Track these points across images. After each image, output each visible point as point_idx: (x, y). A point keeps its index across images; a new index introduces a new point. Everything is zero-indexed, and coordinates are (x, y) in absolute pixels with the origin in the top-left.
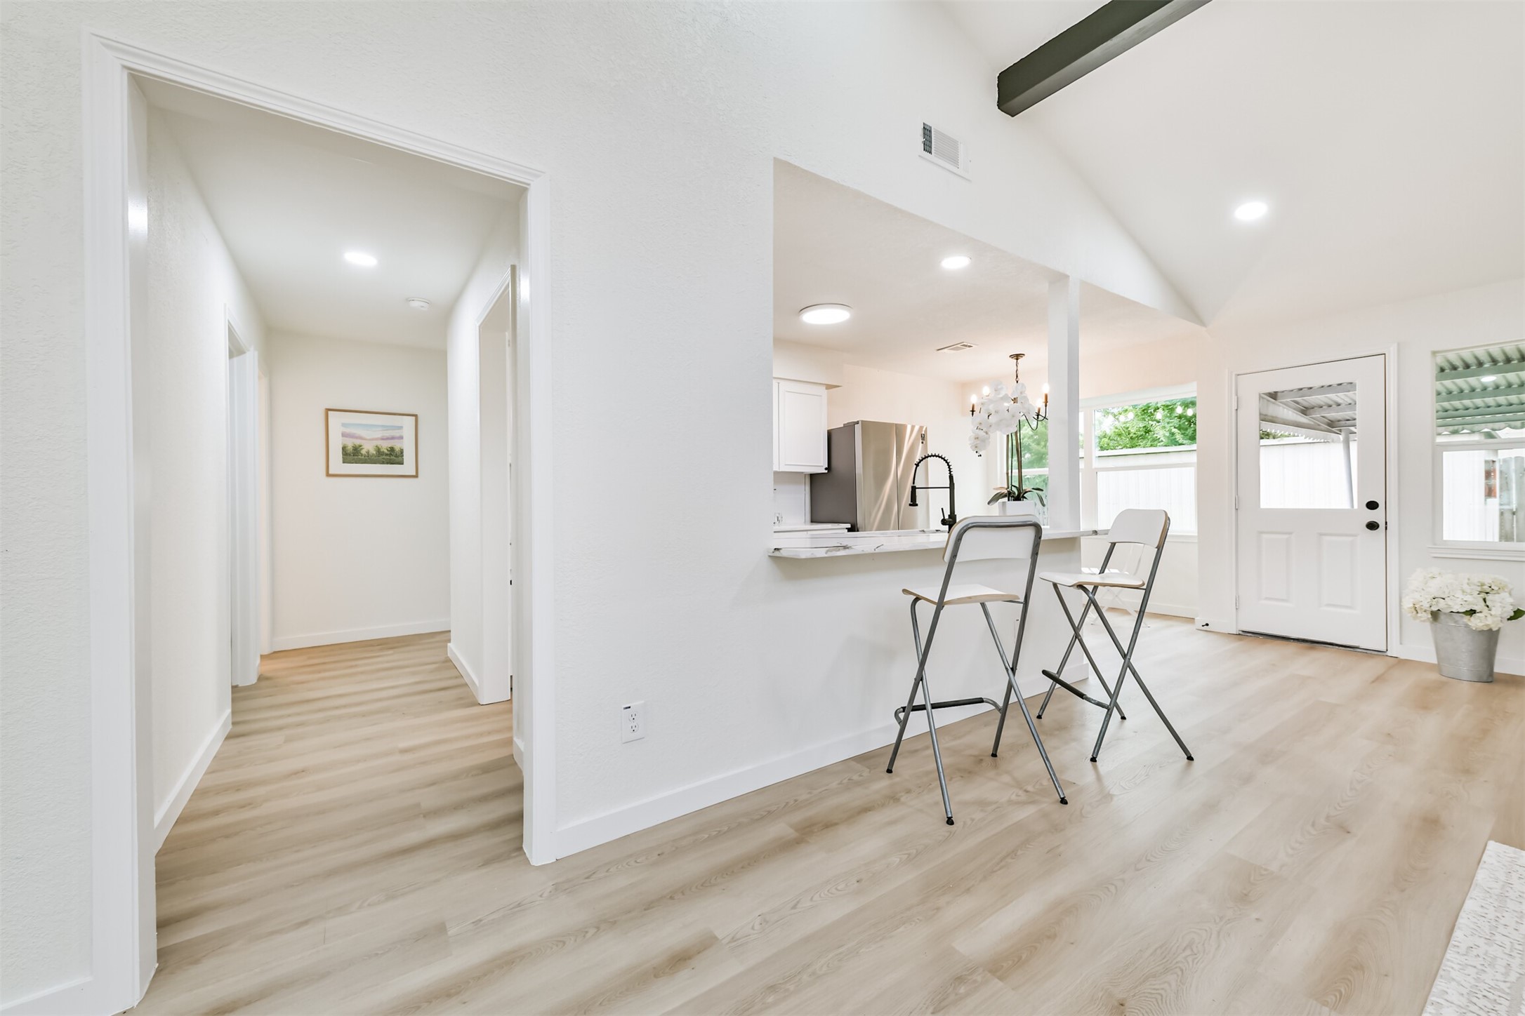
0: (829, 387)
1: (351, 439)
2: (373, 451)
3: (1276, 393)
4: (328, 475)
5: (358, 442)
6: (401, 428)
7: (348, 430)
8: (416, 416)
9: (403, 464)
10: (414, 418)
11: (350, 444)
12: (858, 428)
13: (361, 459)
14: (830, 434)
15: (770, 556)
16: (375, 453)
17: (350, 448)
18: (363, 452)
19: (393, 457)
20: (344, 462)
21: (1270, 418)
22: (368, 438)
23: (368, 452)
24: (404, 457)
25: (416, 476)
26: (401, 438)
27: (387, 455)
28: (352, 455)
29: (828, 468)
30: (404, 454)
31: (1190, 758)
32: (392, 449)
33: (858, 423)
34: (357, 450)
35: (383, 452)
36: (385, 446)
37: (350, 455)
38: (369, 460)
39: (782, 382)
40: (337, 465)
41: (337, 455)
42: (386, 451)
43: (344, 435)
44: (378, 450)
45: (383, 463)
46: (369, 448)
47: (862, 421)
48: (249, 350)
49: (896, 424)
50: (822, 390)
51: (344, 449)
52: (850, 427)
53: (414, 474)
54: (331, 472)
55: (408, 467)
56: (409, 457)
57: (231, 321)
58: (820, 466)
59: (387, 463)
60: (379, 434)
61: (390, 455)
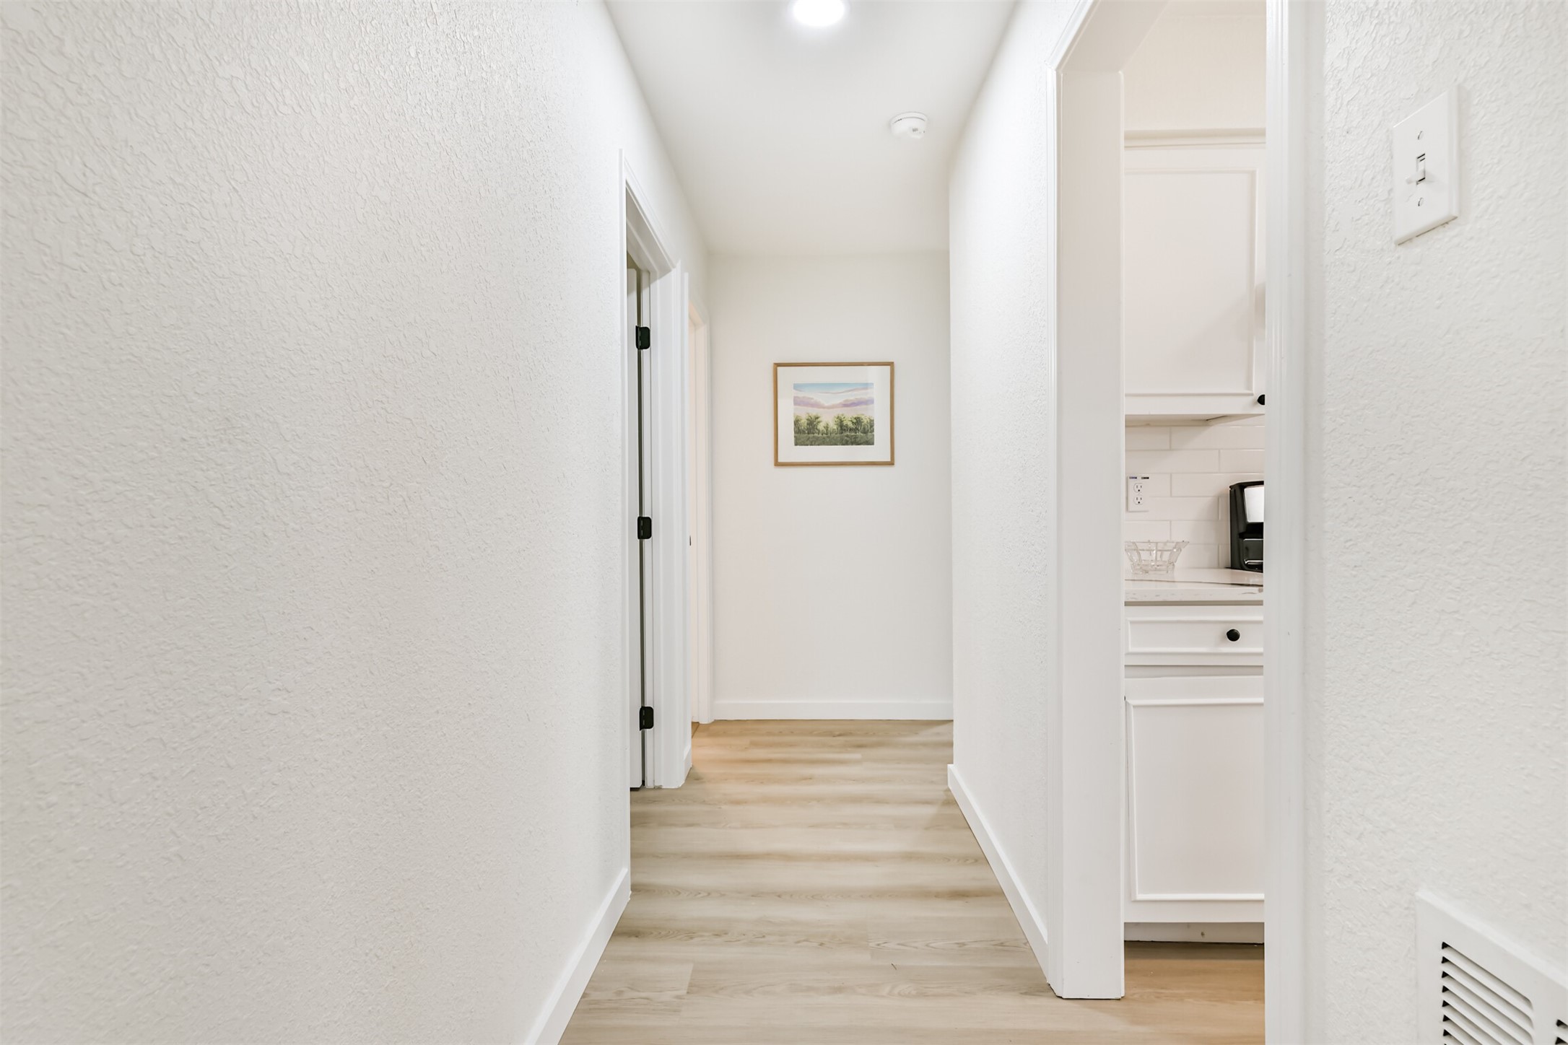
1: (805, 408)
2: (833, 425)
4: (777, 463)
5: (814, 412)
6: (866, 386)
7: (801, 395)
8: (891, 366)
9: (873, 444)
10: (888, 369)
11: (804, 414)
13: (817, 438)
16: (835, 427)
17: (804, 422)
18: (821, 427)
19: (857, 433)
20: (796, 444)
22: (826, 404)
23: (827, 427)
24: (875, 433)
25: (891, 463)
26: (871, 402)
27: (851, 430)
28: (807, 433)
30: (875, 427)
32: (858, 421)
34: (812, 423)
35: (847, 426)
36: (849, 415)
37: (804, 432)
38: (827, 439)
40: (789, 448)
41: (787, 432)
42: (850, 425)
43: (797, 402)
44: (842, 427)
45: (846, 443)
46: (828, 421)
48: (674, 267)
51: (797, 422)
53: (889, 459)
54: (781, 459)
55: (881, 447)
56: (881, 433)
57: (629, 182)
59: (852, 444)
60: (839, 400)
61: (856, 430)
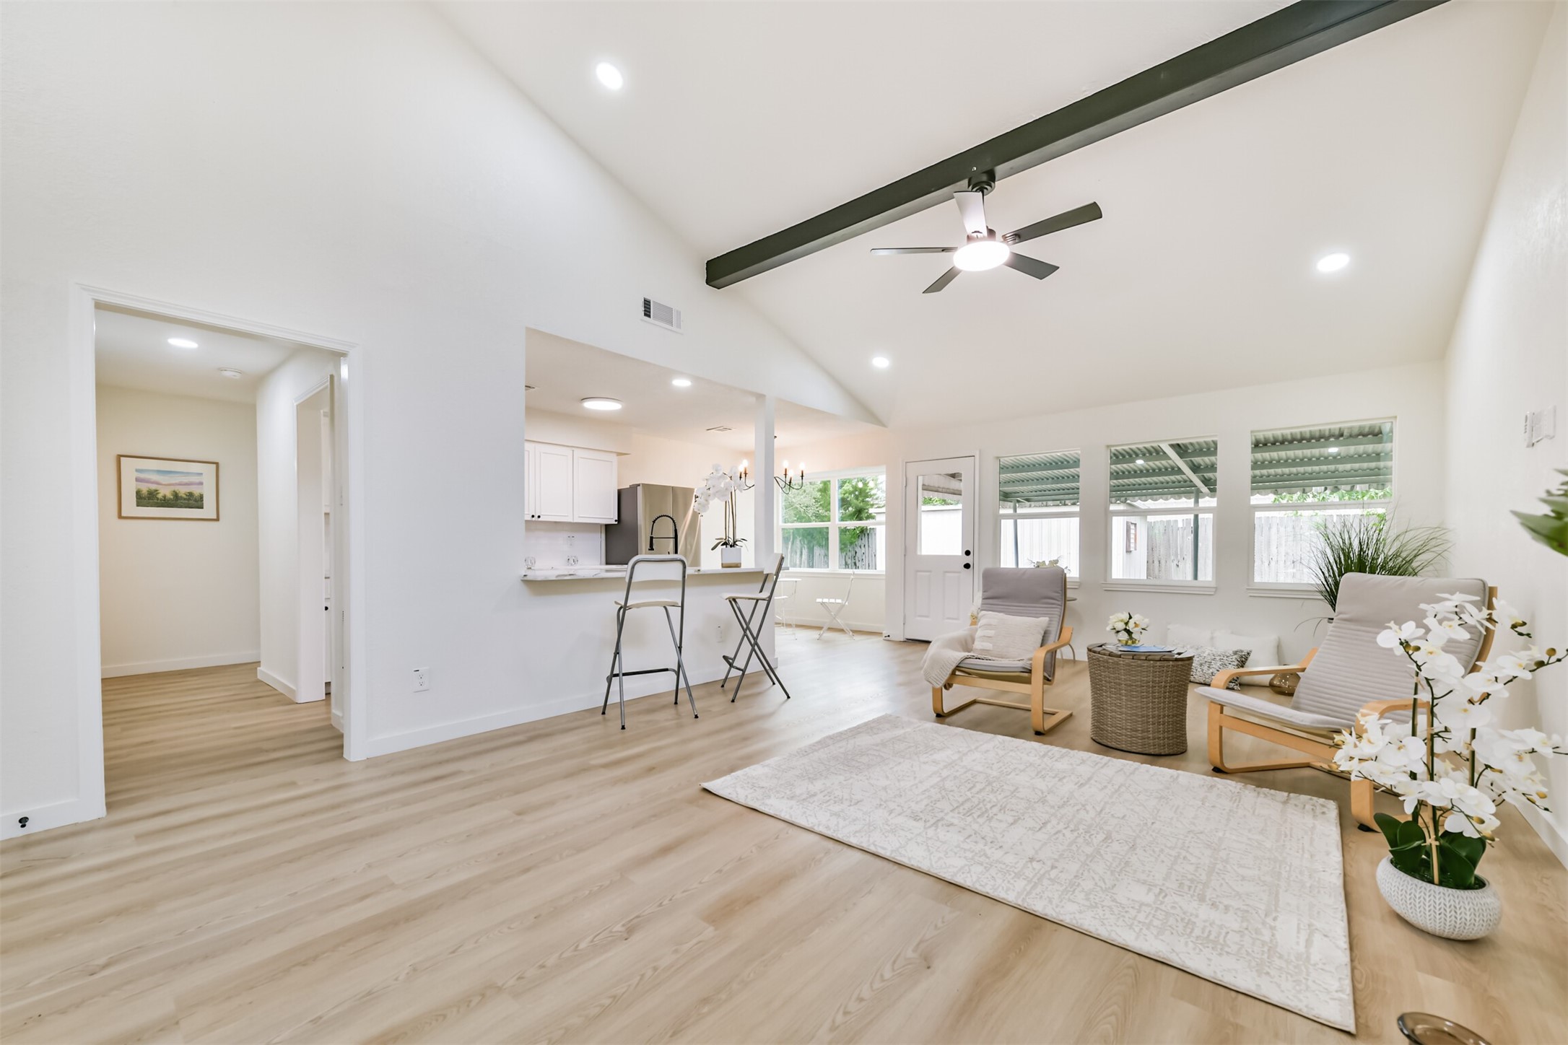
0: (619, 454)
1: (146, 484)
2: (169, 496)
3: (955, 474)
4: (120, 517)
5: (153, 487)
6: (200, 475)
7: (142, 476)
8: (217, 464)
9: (202, 508)
10: (215, 465)
11: (145, 488)
12: (640, 489)
13: (157, 503)
14: (620, 493)
15: (522, 580)
16: (172, 497)
17: (145, 492)
18: (160, 496)
19: (192, 501)
20: (138, 506)
21: (952, 491)
22: (164, 483)
23: (165, 497)
24: (204, 502)
25: (217, 519)
26: (201, 484)
27: (185, 499)
28: (147, 499)
29: (619, 520)
30: (204, 499)
31: (789, 697)
32: (191, 494)
33: (639, 485)
34: (152, 494)
35: (181, 497)
36: (182, 491)
37: (145, 499)
38: (165, 503)
39: (576, 450)
40: (130, 506)
41: (130, 498)
42: (184, 496)
43: (138, 480)
44: (176, 495)
45: (181, 507)
46: (165, 492)
47: (643, 484)
49: (673, 487)
50: (614, 458)
51: (138, 493)
52: (634, 488)
53: (215, 517)
54: (124, 514)
55: (208, 510)
56: (209, 501)
58: (611, 518)
59: (186, 507)
60: (175, 482)
61: (189, 500)
